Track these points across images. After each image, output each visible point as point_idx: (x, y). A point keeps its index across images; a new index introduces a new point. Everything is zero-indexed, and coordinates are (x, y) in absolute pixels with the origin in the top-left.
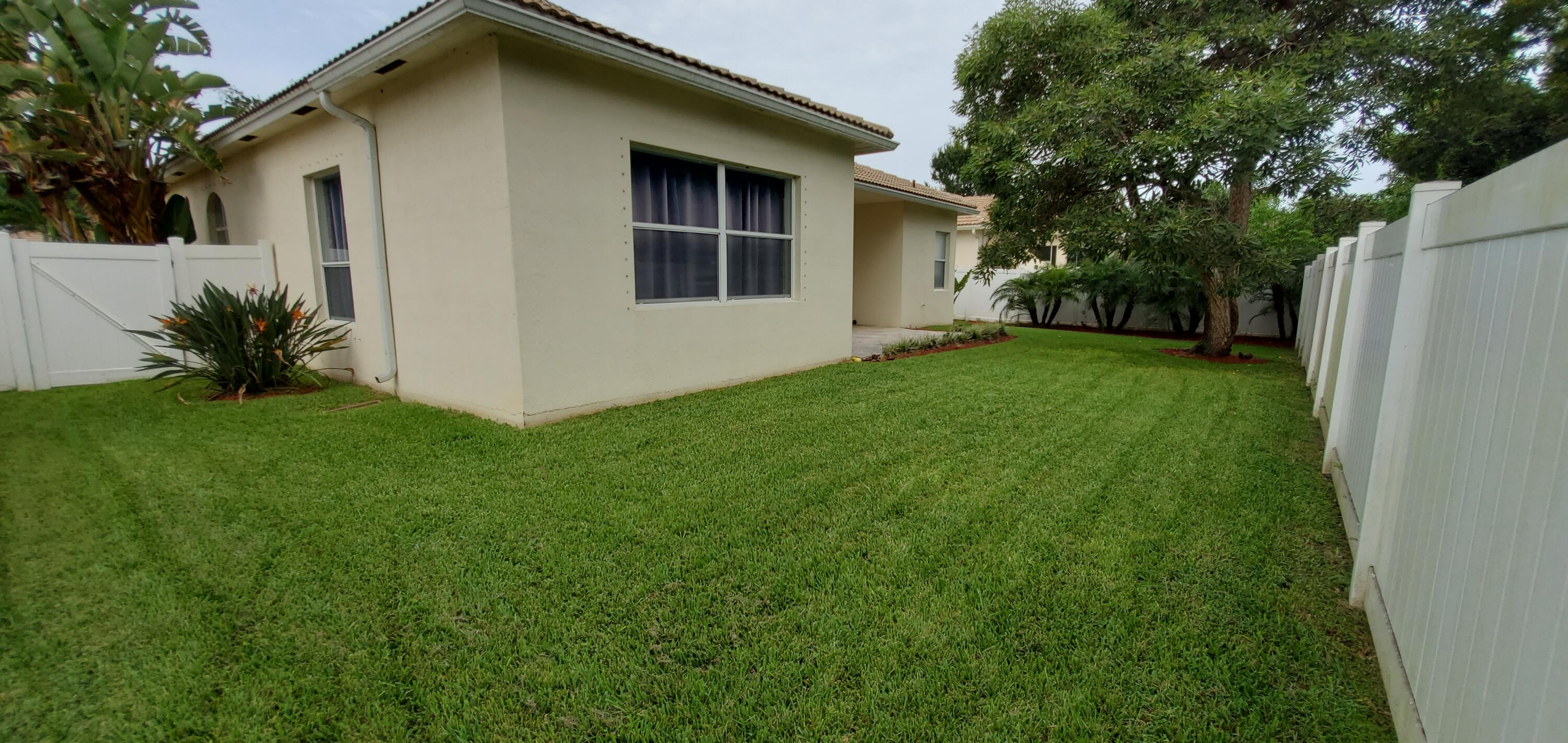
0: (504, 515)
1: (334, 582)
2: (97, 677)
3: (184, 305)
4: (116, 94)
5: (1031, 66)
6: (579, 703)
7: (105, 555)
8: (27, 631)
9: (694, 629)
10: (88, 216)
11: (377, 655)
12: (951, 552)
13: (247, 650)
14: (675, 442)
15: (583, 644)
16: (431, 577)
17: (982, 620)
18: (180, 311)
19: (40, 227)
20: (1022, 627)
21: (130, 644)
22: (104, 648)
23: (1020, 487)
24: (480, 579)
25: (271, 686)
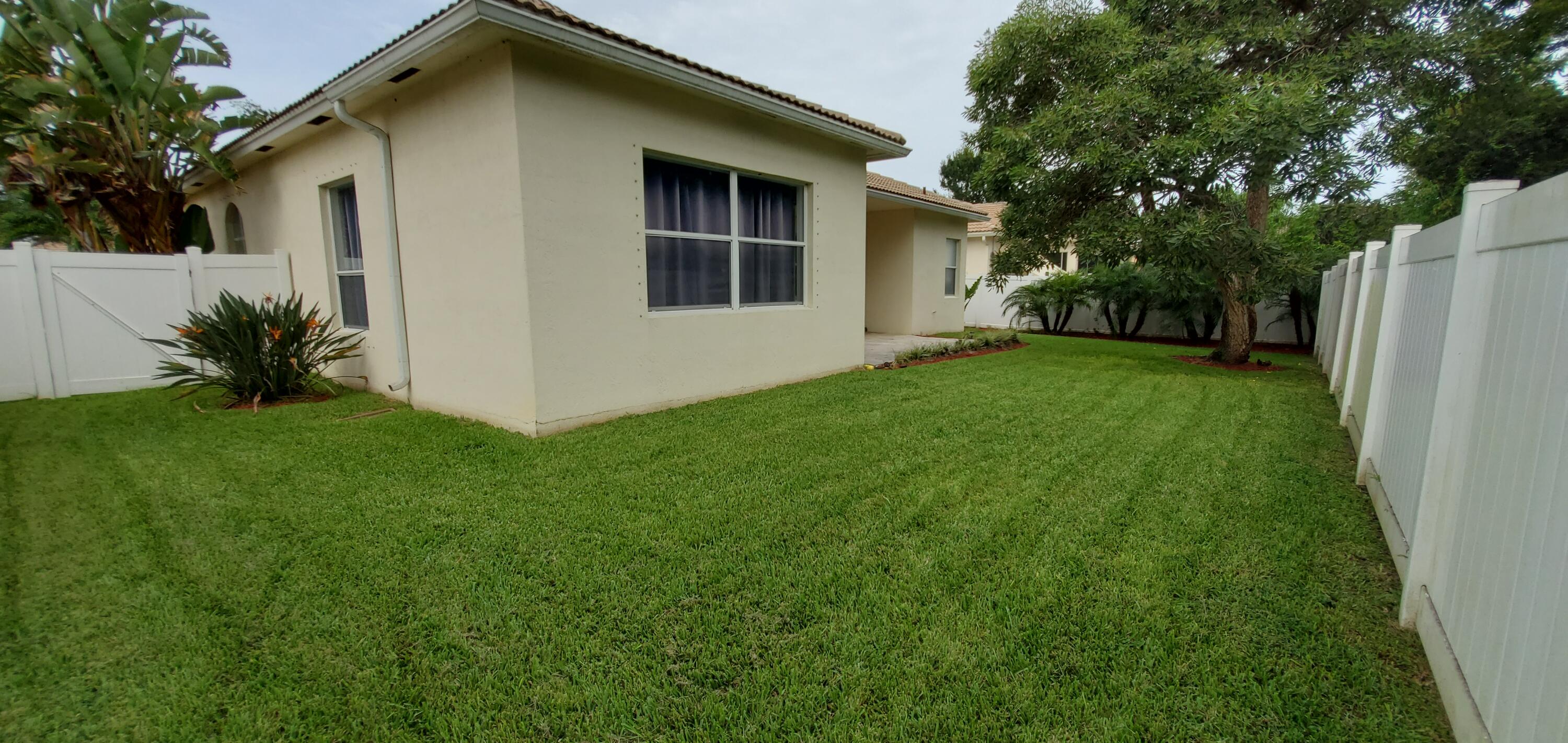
0: (516, 526)
1: (343, 596)
2: (101, 695)
3: (201, 314)
4: (136, 106)
5: (1045, 71)
6: (594, 727)
7: (115, 566)
8: (32, 646)
9: (713, 648)
10: (110, 226)
11: (386, 674)
12: (976, 567)
13: (254, 668)
14: (689, 452)
15: (597, 663)
16: (442, 591)
17: (1012, 640)
18: (197, 320)
19: (65, 238)
20: (1055, 648)
21: (135, 660)
22: (109, 664)
23: (1044, 498)
24: (491, 594)
25: (277, 706)
